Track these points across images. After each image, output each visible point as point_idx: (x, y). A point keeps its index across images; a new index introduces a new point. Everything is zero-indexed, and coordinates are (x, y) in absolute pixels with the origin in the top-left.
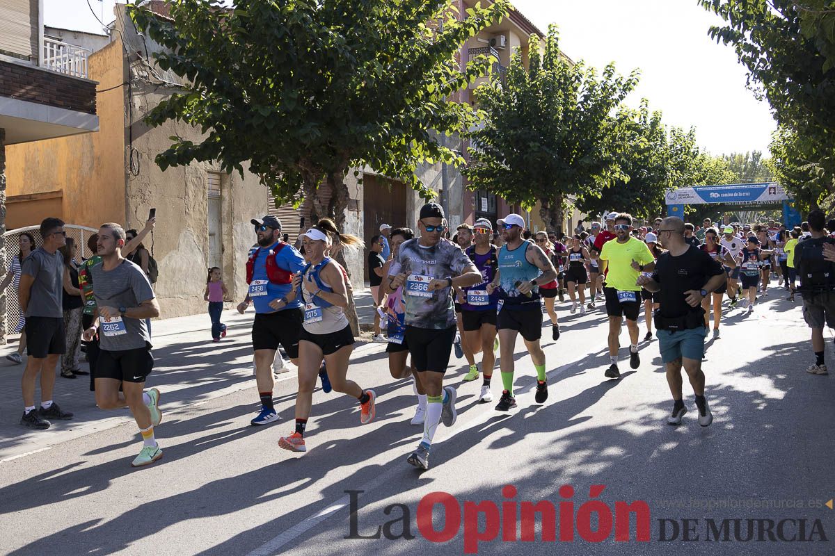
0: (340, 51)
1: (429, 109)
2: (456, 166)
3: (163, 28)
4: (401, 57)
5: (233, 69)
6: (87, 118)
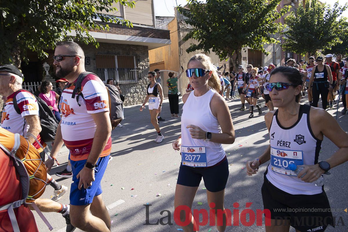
1: (267, 26)
2: (277, 44)
3: (187, 12)
4: (258, 11)
5: (206, 21)
6: (168, 41)
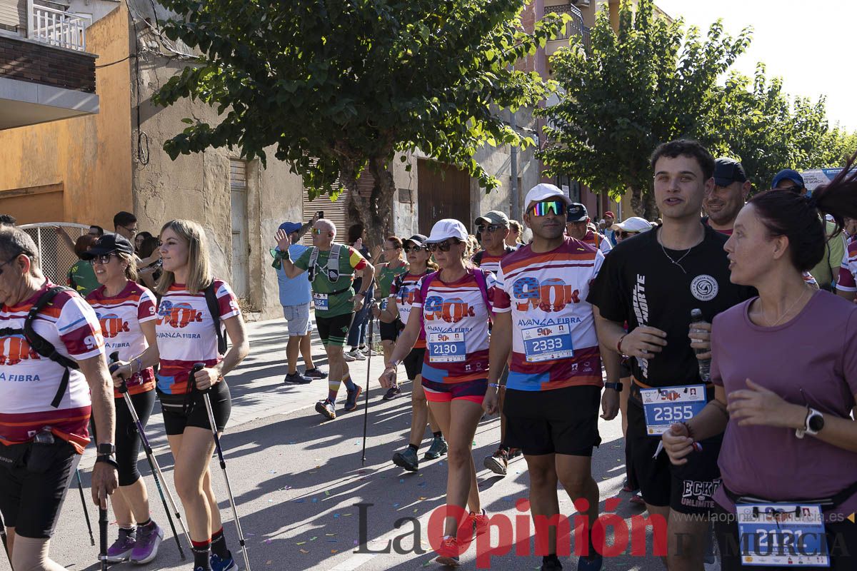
0: (380, 12)
1: (488, 80)
2: (523, 148)
4: (453, 18)
5: (254, 36)
6: (85, 98)
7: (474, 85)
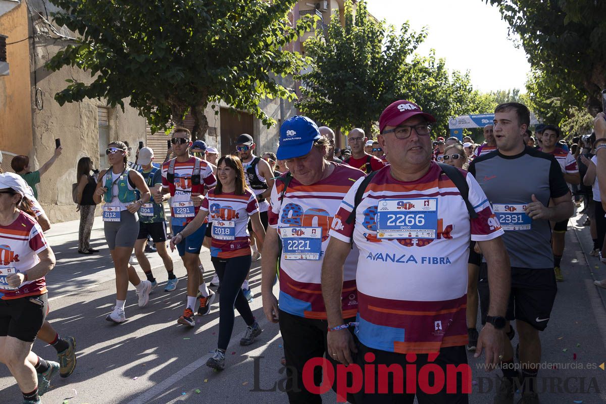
0: (199, 11)
1: (269, 56)
2: (290, 100)
4: (246, 16)
7: (259, 59)
